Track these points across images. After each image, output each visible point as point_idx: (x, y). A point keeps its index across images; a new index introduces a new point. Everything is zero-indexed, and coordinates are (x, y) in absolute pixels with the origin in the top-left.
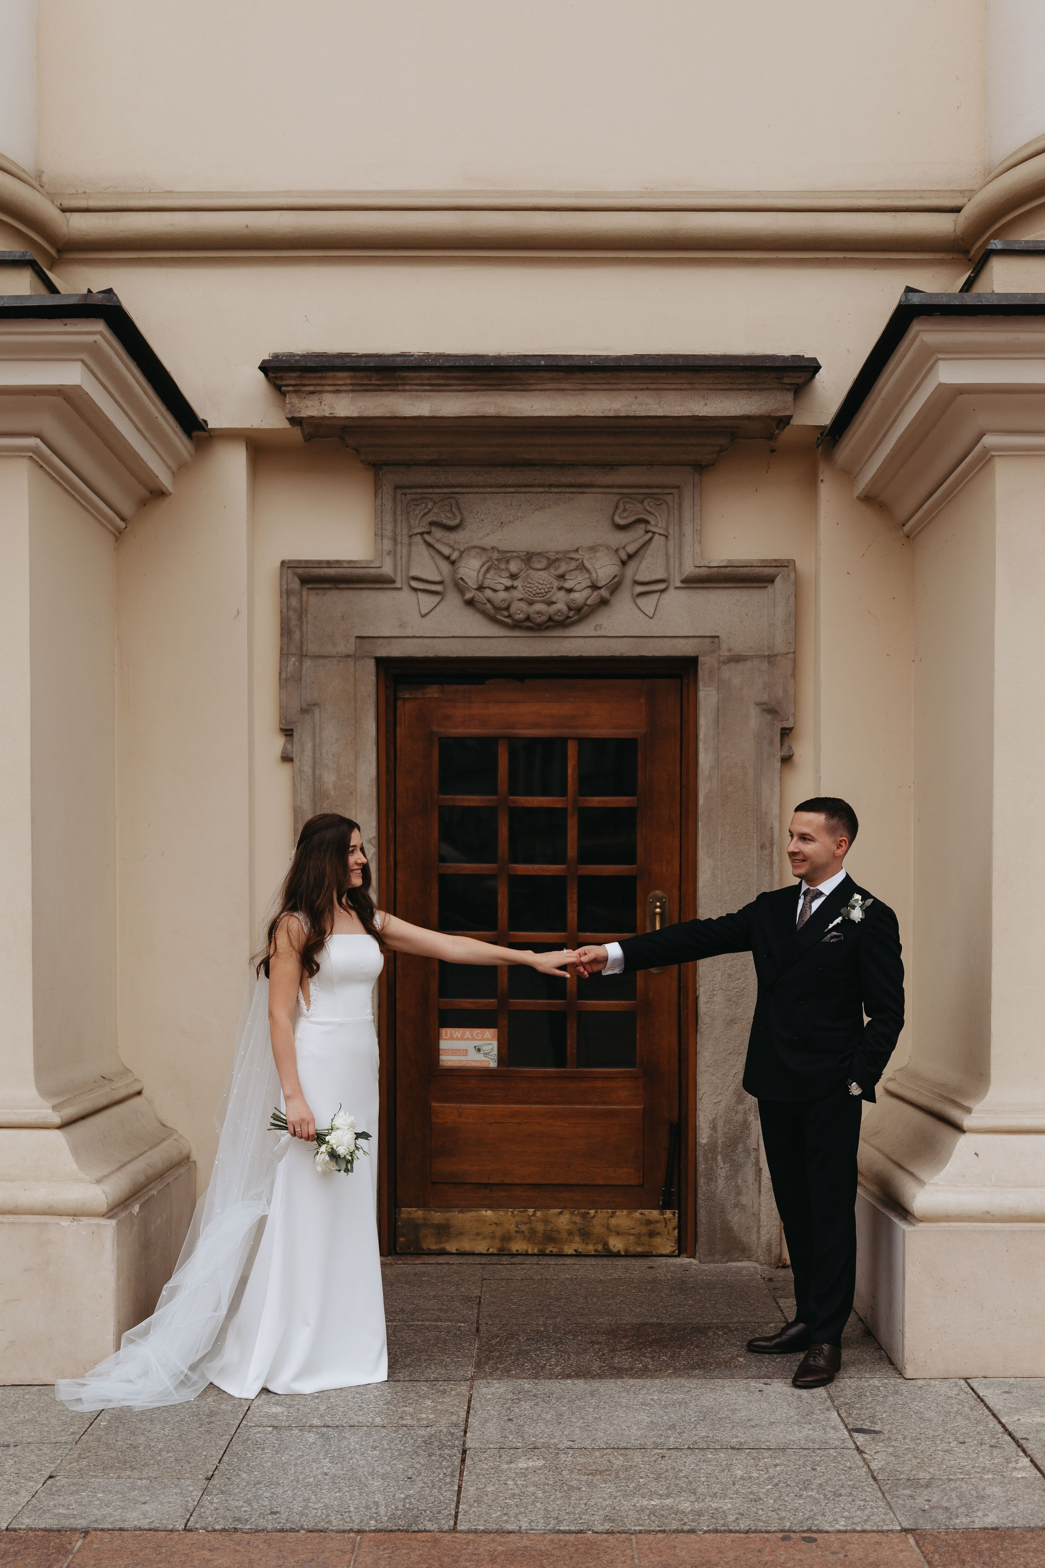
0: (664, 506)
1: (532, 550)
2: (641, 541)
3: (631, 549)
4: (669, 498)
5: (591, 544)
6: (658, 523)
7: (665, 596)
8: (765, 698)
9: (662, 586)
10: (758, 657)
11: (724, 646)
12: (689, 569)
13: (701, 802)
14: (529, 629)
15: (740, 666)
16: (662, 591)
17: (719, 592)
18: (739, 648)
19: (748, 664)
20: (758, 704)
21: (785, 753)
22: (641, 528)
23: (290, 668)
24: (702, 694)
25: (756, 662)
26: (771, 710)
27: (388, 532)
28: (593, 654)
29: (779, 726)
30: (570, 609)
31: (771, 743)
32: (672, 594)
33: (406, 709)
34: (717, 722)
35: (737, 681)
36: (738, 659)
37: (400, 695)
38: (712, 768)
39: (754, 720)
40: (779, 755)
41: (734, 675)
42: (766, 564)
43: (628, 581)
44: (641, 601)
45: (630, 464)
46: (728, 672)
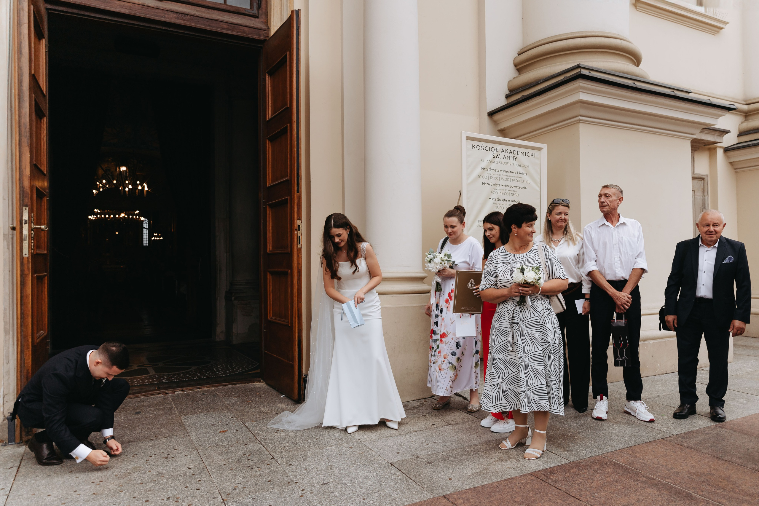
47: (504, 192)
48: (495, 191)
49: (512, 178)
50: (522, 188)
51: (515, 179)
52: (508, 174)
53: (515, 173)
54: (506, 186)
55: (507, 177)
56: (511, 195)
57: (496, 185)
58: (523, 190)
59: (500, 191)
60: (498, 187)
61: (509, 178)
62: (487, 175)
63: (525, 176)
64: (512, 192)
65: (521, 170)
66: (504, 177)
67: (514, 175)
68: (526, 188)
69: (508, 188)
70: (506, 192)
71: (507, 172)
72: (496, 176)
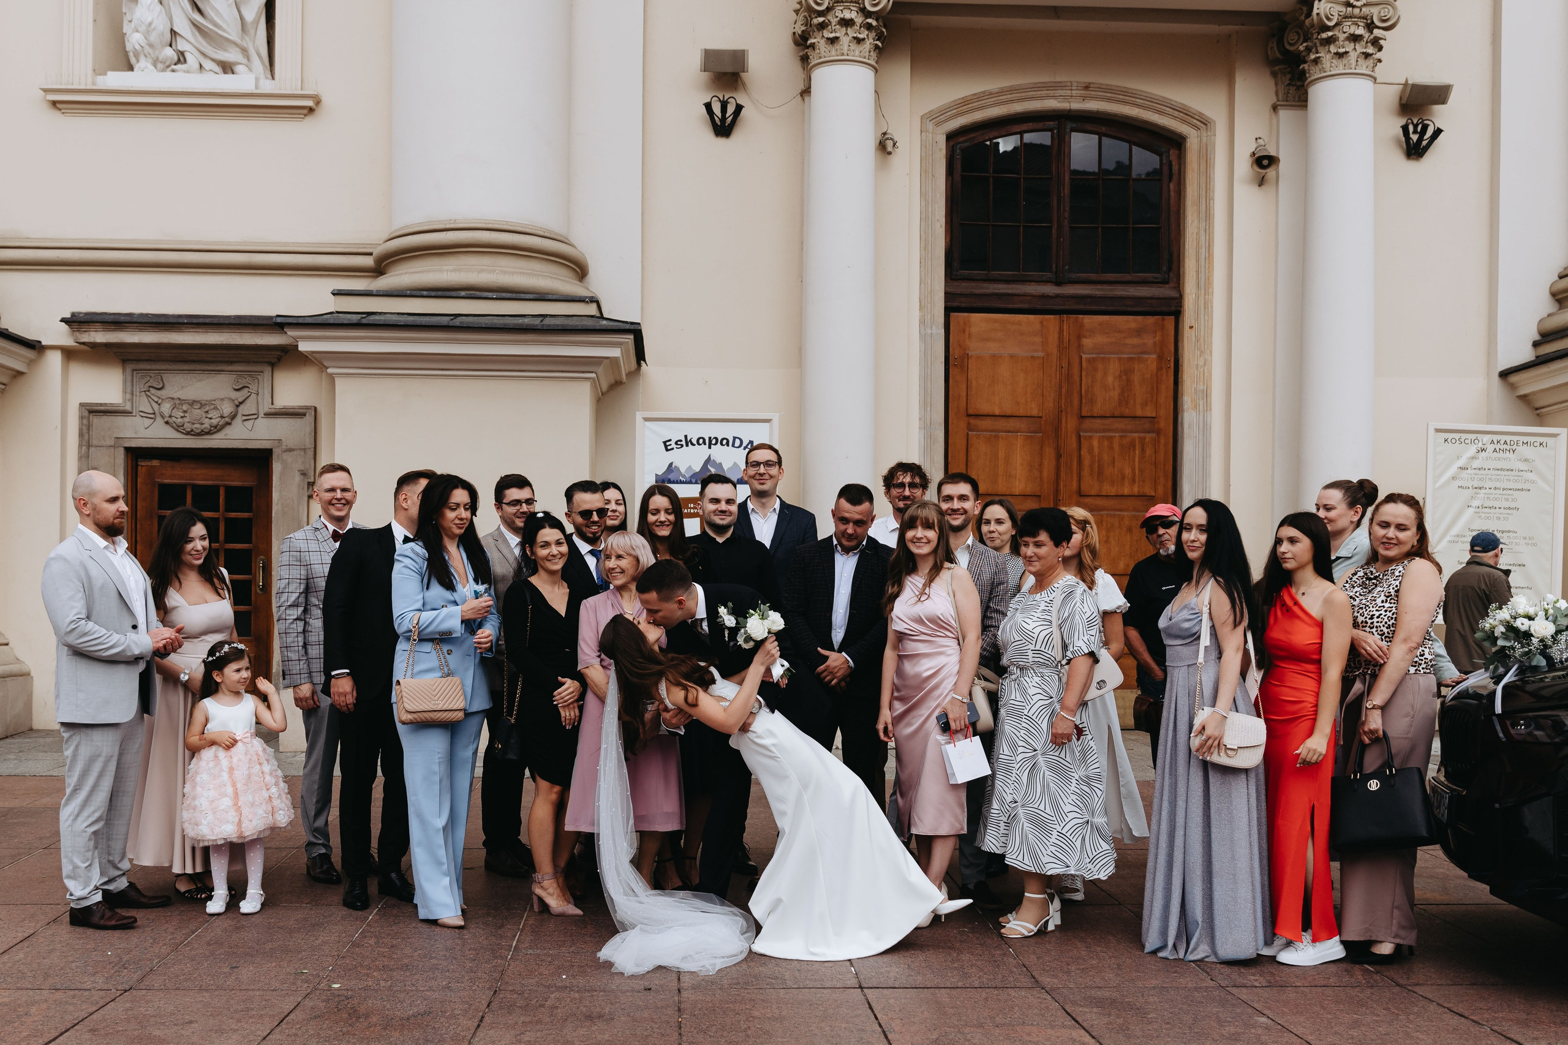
0: (256, 381)
1: (196, 399)
2: (246, 397)
3: (241, 400)
4: (259, 377)
5: (223, 397)
6: (253, 388)
7: (256, 421)
8: (302, 468)
9: (255, 416)
10: (300, 449)
11: (284, 444)
12: (266, 410)
13: (273, 515)
14: (193, 435)
15: (291, 453)
16: (255, 419)
17: (282, 419)
18: (291, 446)
19: (295, 452)
20: (299, 471)
21: (310, 493)
22: (247, 389)
23: (83, 451)
24: (274, 466)
25: (298, 452)
26: (304, 474)
27: (129, 389)
28: (224, 447)
29: (306, 481)
30: (211, 426)
31: (303, 489)
32: (260, 419)
33: (142, 471)
34: (281, 479)
35: (290, 460)
36: (290, 450)
37: (139, 463)
38: (278, 499)
39: (298, 478)
40: (306, 494)
41: (287, 457)
42: (301, 407)
43: (239, 415)
44: (245, 423)
45: (236, 362)
46: (285, 456)
47: (1492, 496)
48: (1478, 496)
49: (1506, 478)
50: (1522, 490)
51: (1512, 478)
52: (1499, 472)
53: (1512, 470)
54: (1495, 488)
55: (1498, 477)
56: (1503, 500)
57: (1480, 488)
58: (1524, 492)
59: (1486, 496)
60: (1483, 491)
61: (1502, 477)
62: (1466, 476)
63: (1529, 474)
64: (1506, 497)
65: (1523, 466)
66: (1494, 477)
67: (1510, 473)
68: (1529, 490)
69: (1501, 492)
70: (1496, 496)
71: (1498, 469)
72: (1480, 477)
